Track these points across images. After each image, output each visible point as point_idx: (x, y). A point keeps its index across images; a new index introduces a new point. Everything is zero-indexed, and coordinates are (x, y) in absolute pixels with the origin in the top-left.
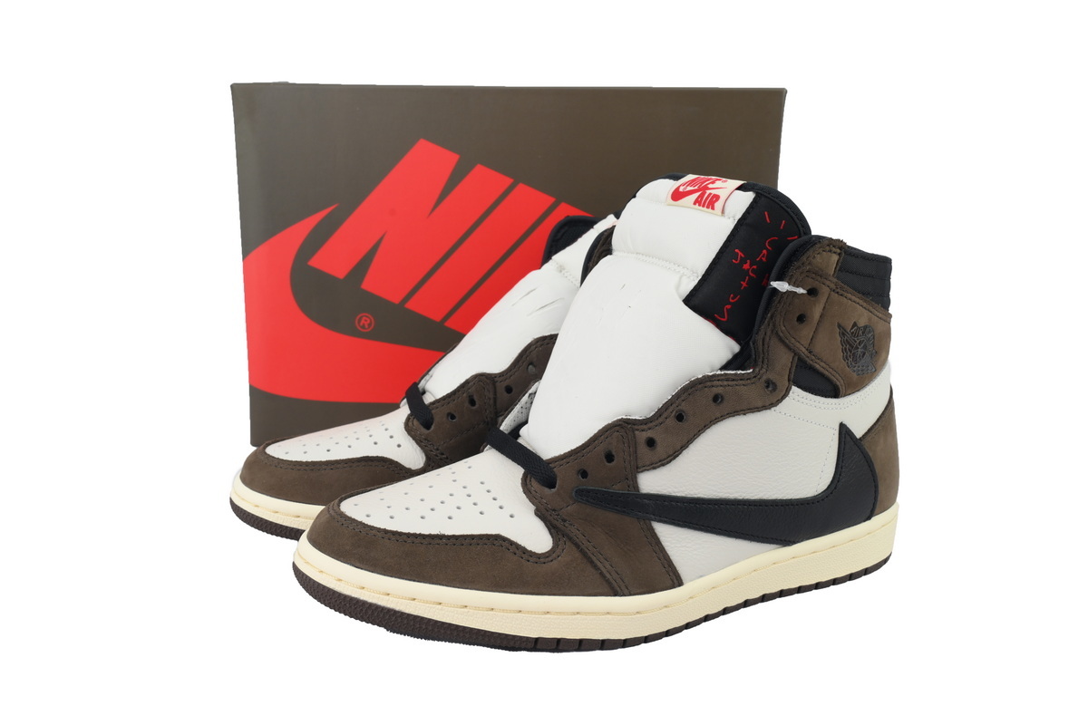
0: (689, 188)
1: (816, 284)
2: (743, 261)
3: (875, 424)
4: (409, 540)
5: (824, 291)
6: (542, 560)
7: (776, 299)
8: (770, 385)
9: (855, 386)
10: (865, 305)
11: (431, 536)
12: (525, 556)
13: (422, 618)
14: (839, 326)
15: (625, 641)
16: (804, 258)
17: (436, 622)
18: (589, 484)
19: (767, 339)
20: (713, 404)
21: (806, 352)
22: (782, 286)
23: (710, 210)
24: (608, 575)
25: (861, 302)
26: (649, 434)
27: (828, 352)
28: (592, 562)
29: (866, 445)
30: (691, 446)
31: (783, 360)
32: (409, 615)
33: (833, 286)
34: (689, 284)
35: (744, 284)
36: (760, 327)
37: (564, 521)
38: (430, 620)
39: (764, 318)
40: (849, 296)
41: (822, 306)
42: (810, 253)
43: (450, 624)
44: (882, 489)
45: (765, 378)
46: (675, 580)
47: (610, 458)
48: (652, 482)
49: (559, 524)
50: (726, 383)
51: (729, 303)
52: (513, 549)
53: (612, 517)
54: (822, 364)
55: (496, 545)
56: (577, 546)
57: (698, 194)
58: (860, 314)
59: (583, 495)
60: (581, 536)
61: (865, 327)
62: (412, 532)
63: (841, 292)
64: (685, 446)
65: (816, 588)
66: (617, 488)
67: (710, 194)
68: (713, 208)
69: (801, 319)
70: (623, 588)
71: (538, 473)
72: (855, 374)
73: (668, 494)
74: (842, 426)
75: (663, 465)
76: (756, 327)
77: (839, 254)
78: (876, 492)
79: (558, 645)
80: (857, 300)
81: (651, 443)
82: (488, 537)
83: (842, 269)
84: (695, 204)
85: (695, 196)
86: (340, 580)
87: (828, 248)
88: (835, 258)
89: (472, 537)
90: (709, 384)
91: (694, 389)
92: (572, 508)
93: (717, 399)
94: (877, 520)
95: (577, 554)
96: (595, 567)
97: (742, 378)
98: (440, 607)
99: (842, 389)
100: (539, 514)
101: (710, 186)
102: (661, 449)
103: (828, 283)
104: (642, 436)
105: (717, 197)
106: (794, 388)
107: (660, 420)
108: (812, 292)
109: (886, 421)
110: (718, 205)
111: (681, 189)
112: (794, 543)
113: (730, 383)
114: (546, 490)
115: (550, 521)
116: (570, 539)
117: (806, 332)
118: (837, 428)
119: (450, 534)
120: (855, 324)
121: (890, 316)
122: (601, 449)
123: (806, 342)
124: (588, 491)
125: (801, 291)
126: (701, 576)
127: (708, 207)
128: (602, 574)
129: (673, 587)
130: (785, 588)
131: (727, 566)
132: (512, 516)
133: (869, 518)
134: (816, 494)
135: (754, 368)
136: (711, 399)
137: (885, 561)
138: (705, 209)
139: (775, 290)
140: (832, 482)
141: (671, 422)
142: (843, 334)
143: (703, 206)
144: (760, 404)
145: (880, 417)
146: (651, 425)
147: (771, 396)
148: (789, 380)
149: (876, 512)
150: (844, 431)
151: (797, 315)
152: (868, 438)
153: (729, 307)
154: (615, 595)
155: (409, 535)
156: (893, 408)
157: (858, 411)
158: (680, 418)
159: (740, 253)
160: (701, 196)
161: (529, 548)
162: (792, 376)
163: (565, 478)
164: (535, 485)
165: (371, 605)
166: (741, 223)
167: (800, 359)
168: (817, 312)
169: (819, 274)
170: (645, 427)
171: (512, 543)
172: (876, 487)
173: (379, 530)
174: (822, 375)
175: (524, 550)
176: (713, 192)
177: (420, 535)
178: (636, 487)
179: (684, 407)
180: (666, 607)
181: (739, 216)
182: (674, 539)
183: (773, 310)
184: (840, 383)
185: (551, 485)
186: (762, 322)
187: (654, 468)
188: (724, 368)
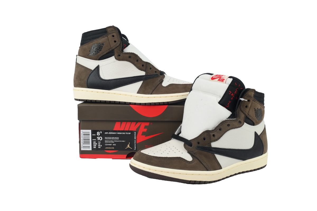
0: (216, 77)
1: (249, 99)
2: (231, 94)
3: (262, 132)
4: (160, 158)
5: (251, 100)
6: (191, 163)
7: (241, 102)
8: (240, 122)
9: (258, 123)
10: (260, 104)
11: (164, 157)
12: (186, 162)
13: (164, 176)
14: (254, 109)
15: (210, 182)
16: (247, 93)
17: (167, 177)
18: (200, 145)
19: (239, 111)
20: (227, 126)
21: (247, 115)
22: (242, 99)
23: (222, 82)
24: (206, 166)
25: (259, 103)
26: (213, 133)
27: (252, 114)
28: (202, 163)
29: (260, 137)
30: (223, 136)
31: (242, 116)
32: (161, 175)
33: (253, 99)
34: (219, 99)
35: (232, 99)
36: (237, 109)
37: (195, 154)
38: (166, 176)
39: (238, 107)
40: (256, 102)
41: (251, 104)
42: (248, 92)
43: (171, 177)
44: (264, 148)
45: (239, 120)
46: (220, 168)
47: (204, 139)
48: (215, 145)
49: (194, 154)
50: (230, 121)
51: (229, 103)
52: (184, 160)
53: (205, 153)
54: (251, 117)
55: (179, 160)
56: (198, 159)
57: (219, 78)
58: (258, 106)
59: (199, 148)
60: (199, 157)
61: (260, 109)
62: (160, 157)
63: (255, 101)
64: (221, 136)
65: (251, 172)
66: (206, 146)
67: (222, 79)
68: (223, 82)
69: (246, 107)
70: (209, 169)
71: (188, 144)
72: (258, 121)
73: (218, 147)
74: (255, 132)
75: (217, 141)
76: (236, 109)
77: (254, 92)
78: (263, 148)
79: (200, 183)
80: (258, 103)
81: (214, 135)
82: (178, 158)
83: (255, 96)
84: (218, 80)
85: (218, 79)
86: (144, 168)
87: (252, 91)
88: (253, 93)
89: (174, 158)
90: (226, 122)
91: (223, 123)
92: (196, 151)
93: (228, 125)
94: (263, 155)
95: (198, 161)
96: (203, 164)
97: (234, 120)
98: (168, 173)
99: (255, 124)
100: (189, 152)
101: (222, 77)
102: (216, 137)
103: (252, 99)
104: (212, 134)
105: (224, 79)
106: (245, 123)
107: (216, 130)
108: (249, 101)
109: (264, 131)
110: (224, 81)
111: (214, 77)
112: (246, 160)
113: (231, 121)
114: (190, 147)
115: (191, 154)
116: (196, 158)
117: (247, 110)
118: (254, 133)
119: (169, 157)
120: (258, 108)
121: (264, 107)
122: (202, 137)
123: (247, 112)
124: (200, 147)
125: (246, 100)
126: (226, 167)
127: (222, 81)
128: (204, 166)
129: (220, 169)
130: (244, 171)
131: (231, 165)
132: (182, 153)
133: (262, 155)
134: (250, 148)
135: (236, 118)
136: (227, 125)
137: (265, 166)
138: (221, 82)
139: (241, 100)
140: (254, 145)
141: (218, 130)
142: (255, 110)
143: (220, 81)
144: (238, 126)
145: (263, 131)
146: (214, 131)
147: (240, 125)
148: (244, 121)
149: (263, 153)
150: (256, 134)
151: (246, 106)
152: (261, 135)
153: (229, 104)
154: (207, 171)
155: (159, 157)
156: (265, 130)
157: (258, 129)
158: (220, 130)
159: (230, 92)
160: (220, 79)
161: (187, 160)
162: (244, 120)
163: (195, 144)
164: (187, 146)
165: (152, 173)
166: (230, 85)
167: (246, 116)
168: (250, 105)
169: (250, 96)
170: (212, 132)
171: (183, 159)
172: (263, 147)
173: (152, 156)
174: (251, 120)
175: (186, 161)
176: (223, 78)
177: (162, 157)
178: (211, 146)
179: (221, 127)
180: (218, 174)
181: (229, 84)
182: (219, 158)
183: (240, 105)
184: (255, 122)
185: (191, 146)
186: (238, 108)
187: (215, 141)
188: (228, 118)
